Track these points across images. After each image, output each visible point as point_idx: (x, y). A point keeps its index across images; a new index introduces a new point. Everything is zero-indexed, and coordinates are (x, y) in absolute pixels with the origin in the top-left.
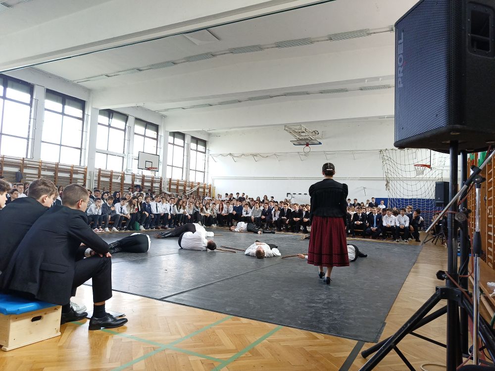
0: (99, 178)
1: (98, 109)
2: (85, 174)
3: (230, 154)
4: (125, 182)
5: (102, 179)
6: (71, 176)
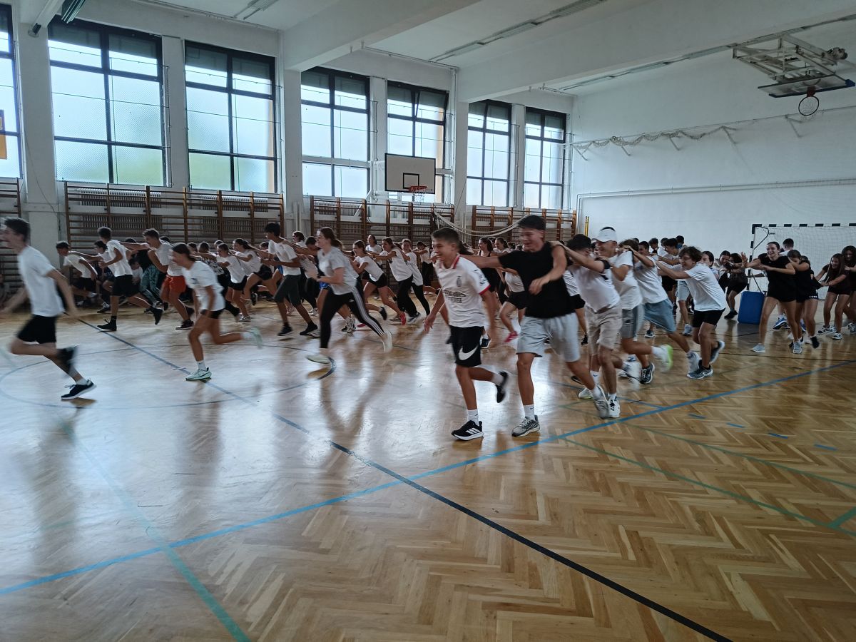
0: (312, 216)
1: (296, 72)
2: (281, 209)
3: (615, 138)
4: (372, 219)
5: (318, 217)
6: (252, 214)
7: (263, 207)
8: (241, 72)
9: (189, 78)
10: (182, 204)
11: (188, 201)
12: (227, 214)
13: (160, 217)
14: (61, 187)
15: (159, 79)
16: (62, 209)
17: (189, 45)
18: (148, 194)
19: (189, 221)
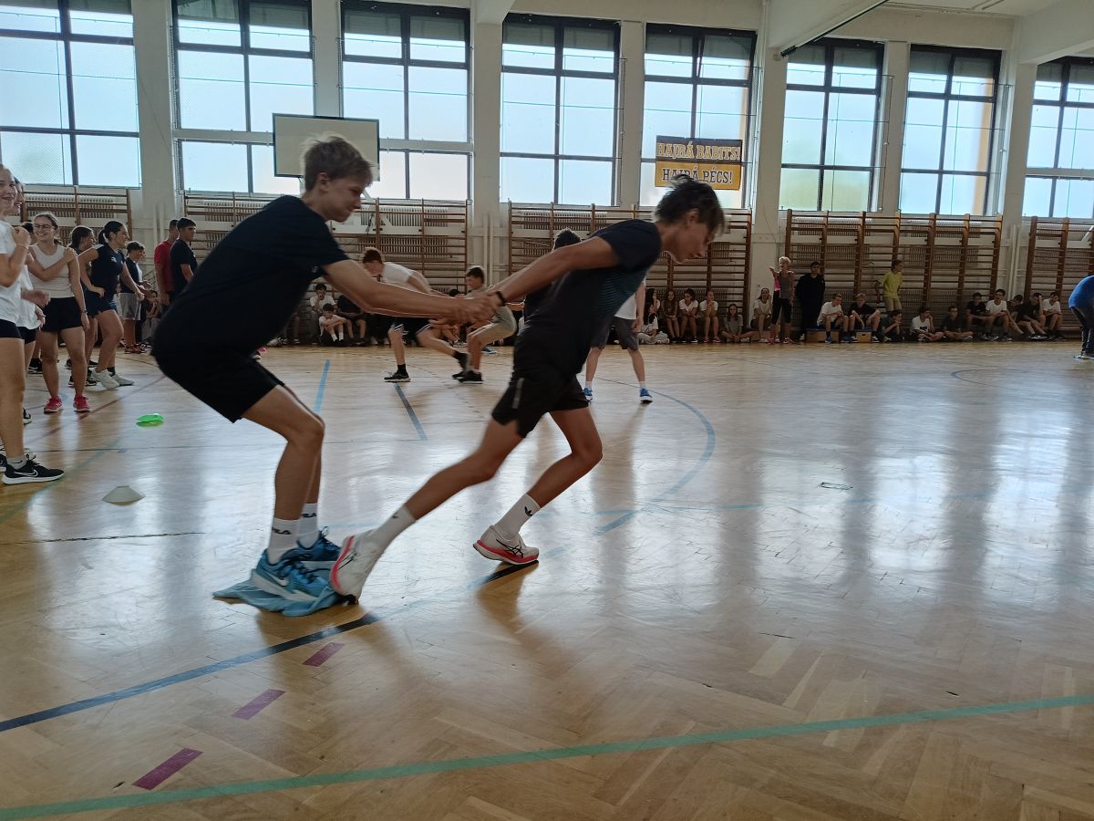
1: (1034, 65)
2: (997, 234)
5: (1039, 243)
6: (964, 242)
7: (976, 232)
8: (961, 73)
9: (912, 87)
10: (893, 231)
11: (902, 228)
12: (939, 241)
13: (868, 246)
14: (783, 218)
15: (877, 91)
16: (783, 240)
17: (915, 48)
18: (864, 221)
19: (900, 250)
